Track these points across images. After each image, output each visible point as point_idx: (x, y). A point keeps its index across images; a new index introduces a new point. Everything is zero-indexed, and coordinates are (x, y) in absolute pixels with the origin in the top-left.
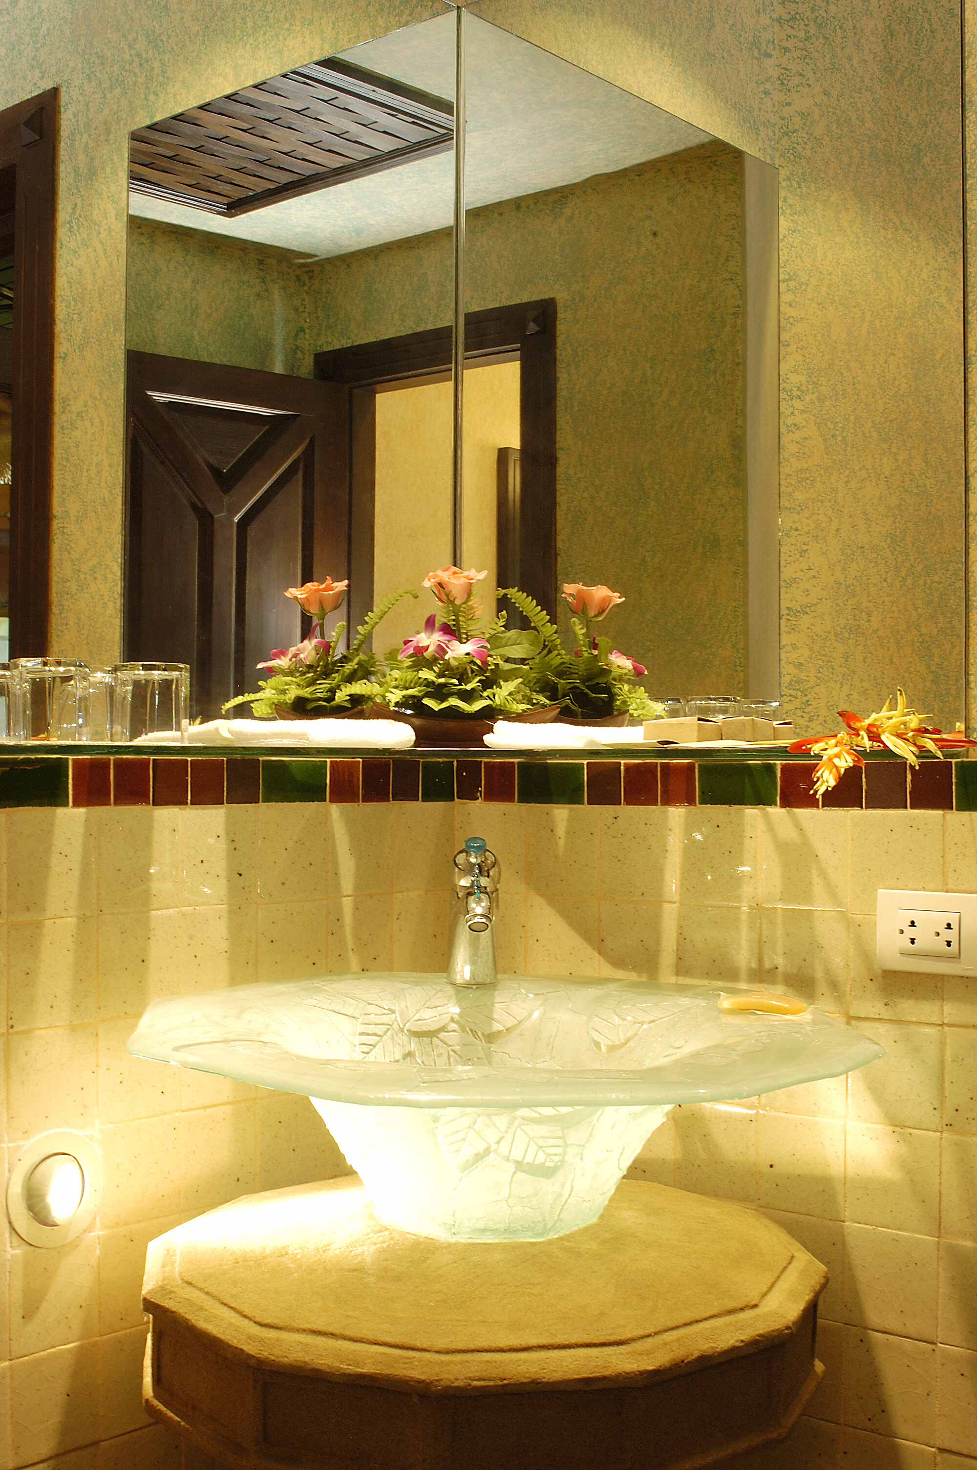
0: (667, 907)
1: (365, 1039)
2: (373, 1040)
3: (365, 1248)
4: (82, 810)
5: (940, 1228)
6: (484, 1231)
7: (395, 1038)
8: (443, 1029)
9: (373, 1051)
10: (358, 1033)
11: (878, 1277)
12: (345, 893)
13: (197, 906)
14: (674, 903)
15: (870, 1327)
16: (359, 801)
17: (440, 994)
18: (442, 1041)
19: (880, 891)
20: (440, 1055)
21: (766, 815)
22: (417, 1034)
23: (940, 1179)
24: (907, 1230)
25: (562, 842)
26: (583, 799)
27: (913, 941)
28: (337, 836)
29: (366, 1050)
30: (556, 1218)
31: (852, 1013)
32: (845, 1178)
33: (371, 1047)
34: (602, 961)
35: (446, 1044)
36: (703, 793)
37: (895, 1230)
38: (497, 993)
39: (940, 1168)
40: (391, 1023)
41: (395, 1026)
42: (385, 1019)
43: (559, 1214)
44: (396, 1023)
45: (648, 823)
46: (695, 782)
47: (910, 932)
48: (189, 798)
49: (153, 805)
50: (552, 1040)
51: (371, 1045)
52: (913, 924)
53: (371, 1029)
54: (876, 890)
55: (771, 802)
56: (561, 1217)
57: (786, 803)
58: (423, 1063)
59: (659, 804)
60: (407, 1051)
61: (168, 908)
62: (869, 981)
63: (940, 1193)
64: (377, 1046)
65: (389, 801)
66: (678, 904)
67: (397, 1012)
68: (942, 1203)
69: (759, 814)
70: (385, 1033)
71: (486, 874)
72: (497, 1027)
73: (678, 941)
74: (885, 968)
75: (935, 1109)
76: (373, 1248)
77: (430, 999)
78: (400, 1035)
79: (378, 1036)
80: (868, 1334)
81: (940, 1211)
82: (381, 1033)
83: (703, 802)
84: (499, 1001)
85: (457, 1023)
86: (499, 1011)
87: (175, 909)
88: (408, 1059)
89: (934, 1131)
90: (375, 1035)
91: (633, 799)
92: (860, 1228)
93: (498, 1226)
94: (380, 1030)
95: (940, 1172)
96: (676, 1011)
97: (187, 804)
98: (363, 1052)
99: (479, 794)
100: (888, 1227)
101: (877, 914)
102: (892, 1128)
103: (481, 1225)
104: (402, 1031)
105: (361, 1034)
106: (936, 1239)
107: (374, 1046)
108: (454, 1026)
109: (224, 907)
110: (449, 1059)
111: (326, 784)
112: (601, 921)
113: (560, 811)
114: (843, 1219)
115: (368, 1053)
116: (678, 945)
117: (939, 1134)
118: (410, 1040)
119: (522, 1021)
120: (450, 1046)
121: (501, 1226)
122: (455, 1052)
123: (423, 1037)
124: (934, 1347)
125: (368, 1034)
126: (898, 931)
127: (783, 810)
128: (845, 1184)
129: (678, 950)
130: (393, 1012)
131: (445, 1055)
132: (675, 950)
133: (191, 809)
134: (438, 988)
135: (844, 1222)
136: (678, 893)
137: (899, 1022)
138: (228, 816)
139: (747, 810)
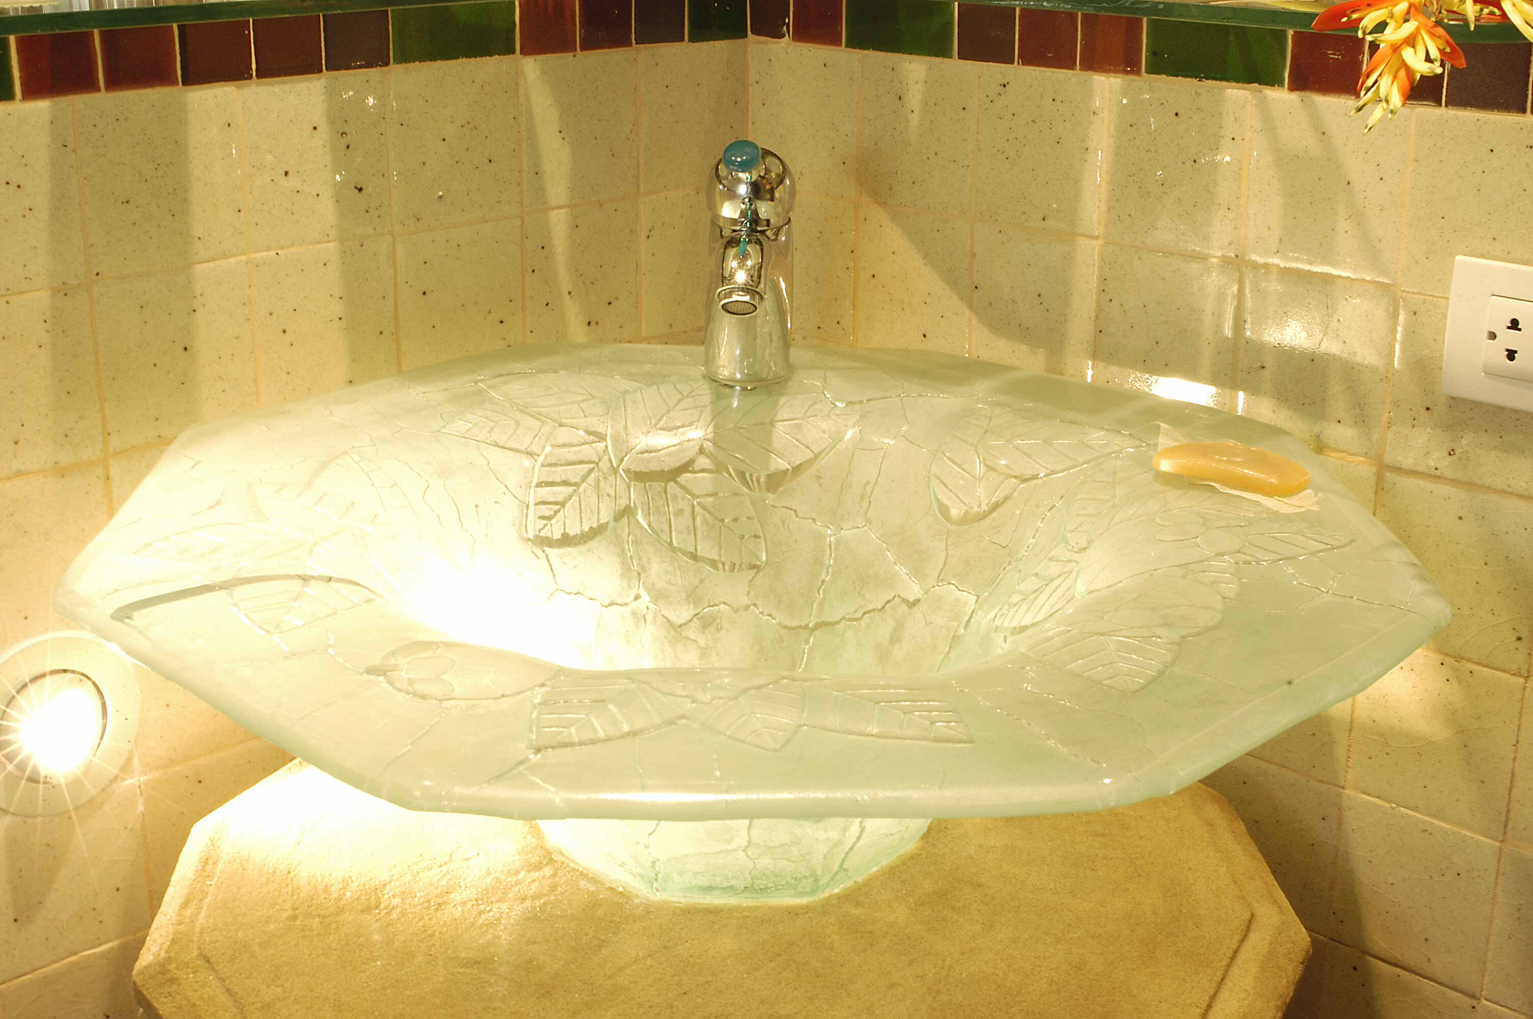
0: (1082, 243)
1: (544, 492)
2: (562, 492)
3: (504, 906)
4: (42, 106)
5: (1506, 826)
6: (709, 889)
7: (602, 484)
8: (686, 467)
9: (560, 515)
10: (534, 484)
11: (1391, 880)
12: (553, 202)
13: (282, 248)
14: (1096, 238)
15: (1371, 952)
16: (576, 50)
17: (687, 402)
18: (683, 487)
19: (1459, 257)
20: (679, 513)
21: (1263, 104)
22: (640, 477)
23: (1515, 752)
24: (1448, 821)
25: (915, 118)
26: (952, 50)
27: (1511, 355)
28: (537, 110)
29: (547, 514)
30: (836, 868)
31: (1388, 460)
32: (1352, 721)
33: (558, 507)
34: (975, 321)
35: (690, 493)
36: (1154, 54)
37: (1427, 815)
38: (783, 400)
39: (1518, 736)
40: (596, 459)
41: (604, 465)
42: (587, 452)
43: (843, 860)
44: (606, 457)
45: (1058, 99)
46: (1141, 33)
47: (1509, 339)
48: (254, 66)
49: (184, 84)
50: (868, 489)
51: (556, 503)
52: (1514, 325)
53: (559, 474)
54: (1452, 255)
55: (1273, 80)
56: (844, 867)
57: (1300, 83)
58: (649, 525)
59: (1078, 67)
60: (623, 507)
61: (226, 255)
62: (1424, 410)
63: (1512, 773)
64: (568, 505)
65: (631, 45)
66: (1101, 241)
67: (608, 439)
68: (1514, 791)
69: (1250, 97)
70: (584, 478)
71: (768, 196)
72: (779, 463)
73: (1098, 301)
74: (1454, 393)
75: (1519, 639)
76: (518, 909)
77: (668, 411)
78: (612, 479)
79: (571, 485)
80: (1365, 960)
81: (1509, 802)
82: (577, 480)
83: (1155, 69)
84: (785, 417)
85: (710, 456)
86: (781, 433)
87: (239, 259)
88: (625, 520)
89: (1513, 675)
90: (565, 483)
91: (1032, 57)
92: (1368, 802)
93: (733, 882)
94: (573, 473)
95: (1517, 742)
96: (1081, 460)
97: (251, 77)
98: (542, 518)
99: (785, 28)
100: (1416, 809)
101: (1451, 296)
102: (1439, 658)
103: (701, 881)
104: (615, 471)
105: (539, 485)
106: (1497, 844)
107: (563, 504)
108: (703, 462)
109: (332, 246)
110: (694, 519)
111: (515, 24)
112: (974, 255)
113: (913, 66)
114: (1342, 783)
115: (549, 518)
116: (1099, 309)
117: (1522, 680)
118: (629, 487)
119: (820, 453)
120: (698, 497)
121: (740, 884)
122: (704, 507)
123: (650, 481)
124: (1474, 1003)
125: (552, 484)
126: (1486, 335)
127: (1295, 96)
128: (1350, 731)
129: (1097, 317)
130: (601, 437)
131: (688, 511)
132: (1093, 316)
133: (258, 85)
134: (685, 388)
135: (1343, 788)
136: (1102, 223)
137: (1469, 485)
138: (331, 94)
139: (1229, 91)
